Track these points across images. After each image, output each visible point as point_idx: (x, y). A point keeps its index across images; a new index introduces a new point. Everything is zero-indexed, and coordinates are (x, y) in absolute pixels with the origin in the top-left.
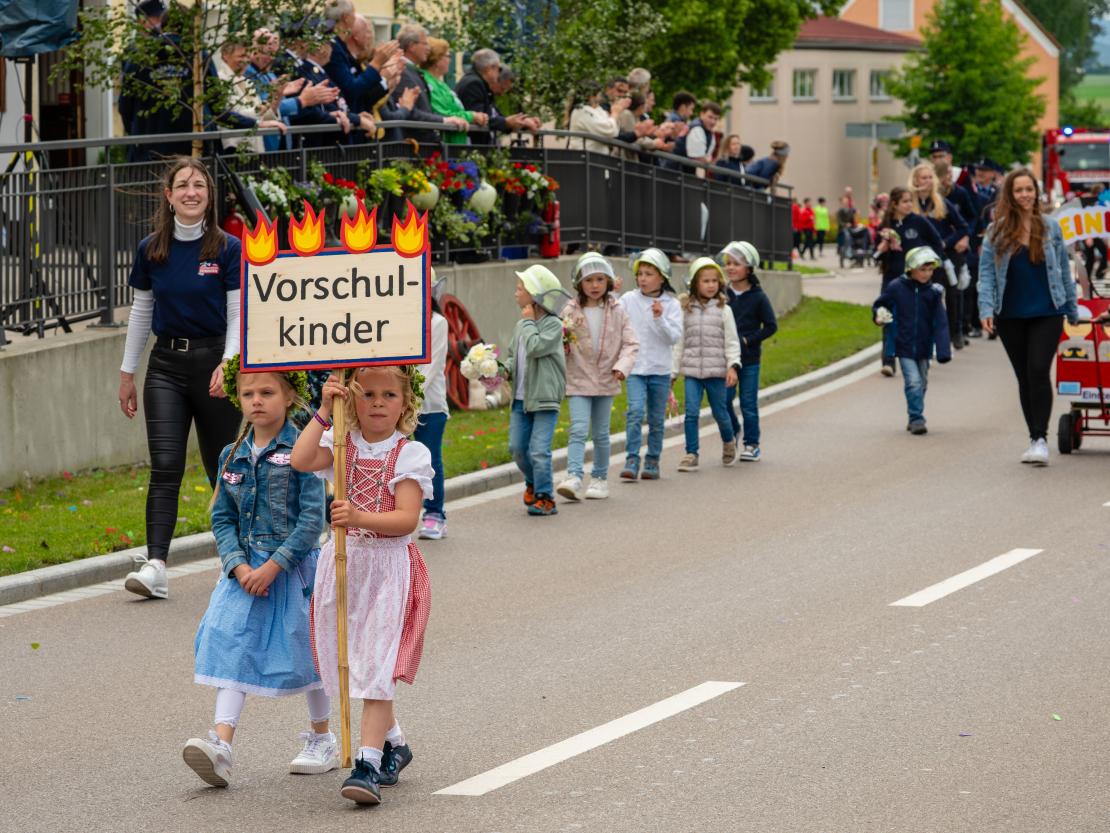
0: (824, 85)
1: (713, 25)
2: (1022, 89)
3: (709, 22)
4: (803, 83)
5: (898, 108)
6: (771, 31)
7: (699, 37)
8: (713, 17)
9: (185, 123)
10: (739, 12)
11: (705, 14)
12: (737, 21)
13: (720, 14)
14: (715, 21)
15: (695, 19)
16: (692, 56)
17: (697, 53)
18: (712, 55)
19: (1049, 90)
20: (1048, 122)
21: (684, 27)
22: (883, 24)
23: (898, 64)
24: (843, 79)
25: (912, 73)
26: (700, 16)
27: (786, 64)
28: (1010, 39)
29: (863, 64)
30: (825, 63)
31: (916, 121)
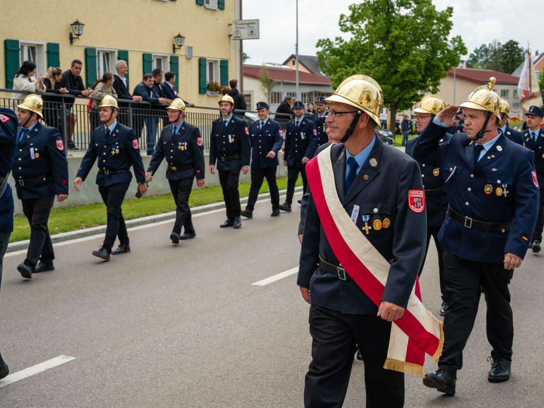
1: (413, 70)
3: (411, 68)
6: (434, 72)
7: (409, 73)
8: (413, 67)
10: (421, 66)
11: (410, 66)
12: (422, 68)
13: (415, 66)
14: (413, 68)
15: (407, 68)
16: (407, 79)
17: (409, 78)
18: (413, 78)
21: (404, 70)
26: (408, 67)
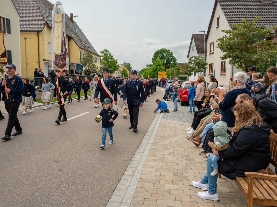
0: (117, 73)
2: (127, 73)
4: (116, 73)
5: (121, 74)
6: (115, 70)
9: (88, 75)
19: (129, 73)
20: (129, 75)
22: (120, 70)
23: (121, 72)
24: (118, 73)
25: (122, 72)
27: (115, 72)
28: (127, 71)
29: (119, 72)
30: (117, 72)
31: (122, 75)
